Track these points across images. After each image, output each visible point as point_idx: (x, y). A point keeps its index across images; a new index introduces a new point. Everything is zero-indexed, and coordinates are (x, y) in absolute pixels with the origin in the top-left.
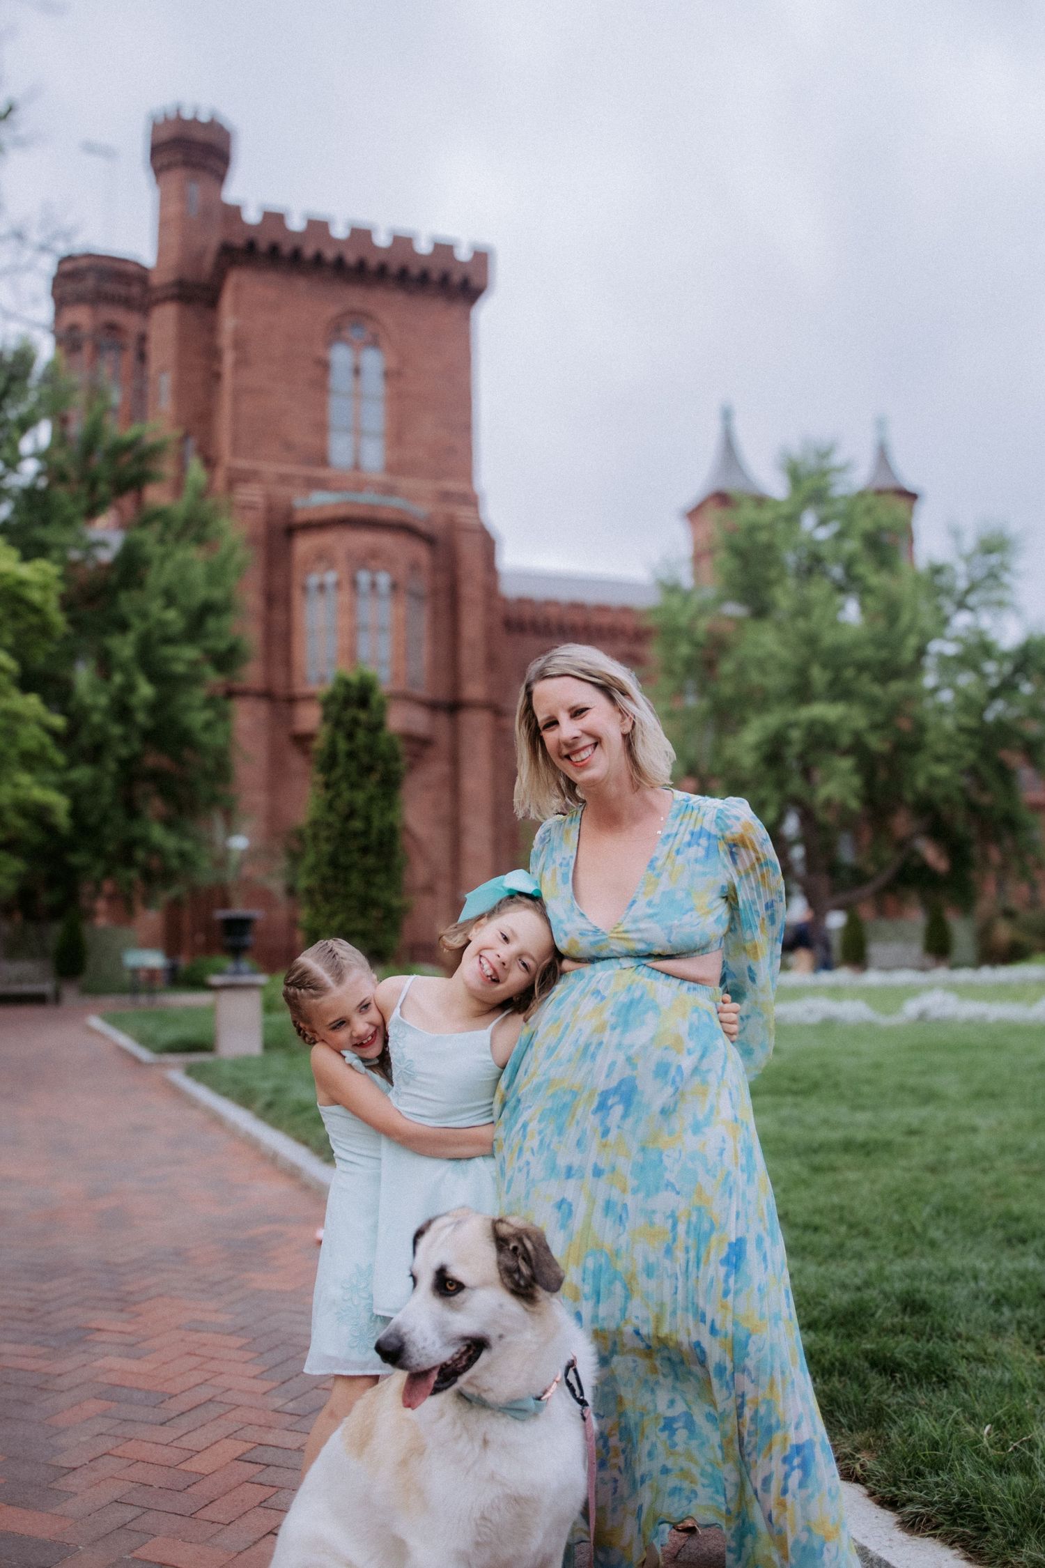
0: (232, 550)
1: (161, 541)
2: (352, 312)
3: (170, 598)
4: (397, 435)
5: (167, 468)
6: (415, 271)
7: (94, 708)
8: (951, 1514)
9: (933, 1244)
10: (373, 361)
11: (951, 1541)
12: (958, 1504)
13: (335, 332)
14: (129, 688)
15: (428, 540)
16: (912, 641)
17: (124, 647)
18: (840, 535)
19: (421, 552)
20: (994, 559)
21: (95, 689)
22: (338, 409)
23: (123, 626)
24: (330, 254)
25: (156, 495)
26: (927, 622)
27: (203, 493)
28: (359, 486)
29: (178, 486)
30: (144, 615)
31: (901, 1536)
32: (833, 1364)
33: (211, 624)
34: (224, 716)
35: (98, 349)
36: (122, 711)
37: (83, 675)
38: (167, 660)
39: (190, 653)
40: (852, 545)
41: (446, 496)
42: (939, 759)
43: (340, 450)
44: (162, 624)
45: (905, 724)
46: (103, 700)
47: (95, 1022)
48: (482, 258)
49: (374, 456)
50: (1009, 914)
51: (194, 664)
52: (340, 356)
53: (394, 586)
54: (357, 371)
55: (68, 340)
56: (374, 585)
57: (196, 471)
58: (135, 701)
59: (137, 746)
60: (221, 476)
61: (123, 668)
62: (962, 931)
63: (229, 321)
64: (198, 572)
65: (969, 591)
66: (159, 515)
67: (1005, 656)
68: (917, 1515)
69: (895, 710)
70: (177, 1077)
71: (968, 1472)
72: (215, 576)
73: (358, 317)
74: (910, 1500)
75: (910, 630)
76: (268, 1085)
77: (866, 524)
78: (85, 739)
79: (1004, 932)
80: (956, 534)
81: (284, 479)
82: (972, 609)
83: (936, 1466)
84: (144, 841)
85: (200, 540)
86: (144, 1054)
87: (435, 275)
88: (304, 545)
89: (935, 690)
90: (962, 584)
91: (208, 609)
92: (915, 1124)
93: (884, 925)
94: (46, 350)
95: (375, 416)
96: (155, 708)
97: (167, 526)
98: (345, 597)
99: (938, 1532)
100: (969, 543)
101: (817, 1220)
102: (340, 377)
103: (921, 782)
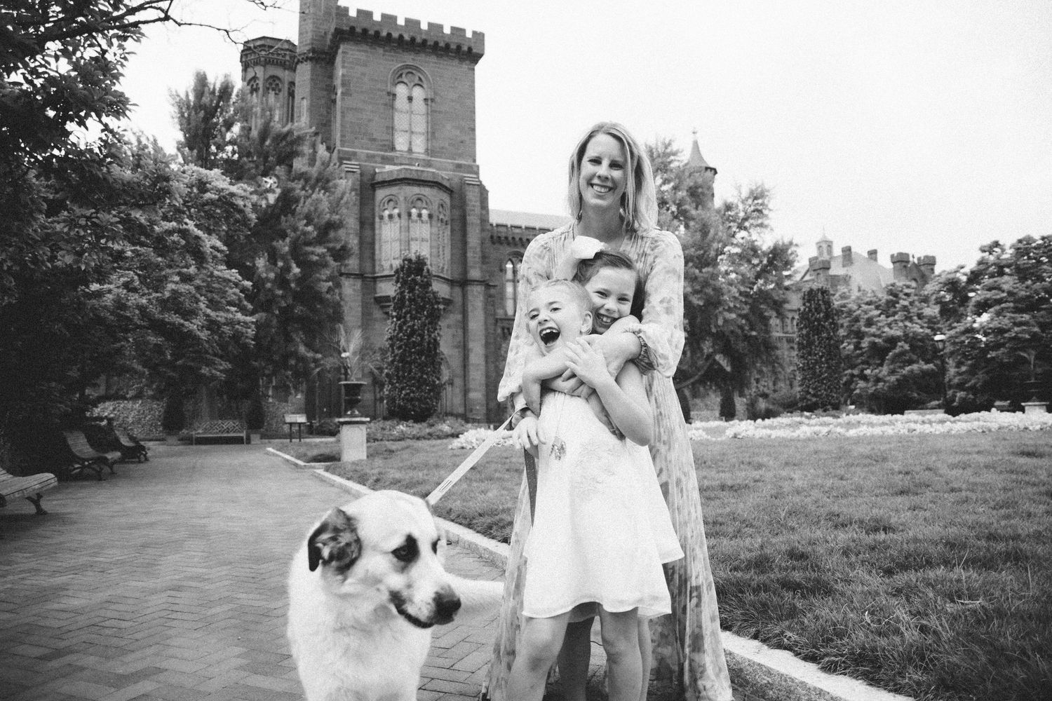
0: (343, 194)
1: (303, 188)
2: (407, 67)
3: (309, 219)
4: (431, 135)
5: (306, 149)
6: (442, 44)
7: (267, 279)
8: (856, 660)
9: (793, 529)
10: (418, 93)
11: (855, 675)
12: (860, 654)
13: (398, 79)
14: (287, 269)
15: (449, 191)
16: (715, 245)
17: (284, 246)
18: (675, 188)
19: (446, 198)
20: (760, 201)
21: (268, 270)
22: (400, 121)
23: (283, 236)
24: (395, 35)
25: (299, 164)
26: (722, 235)
27: (326, 164)
28: (411, 161)
29: (312, 161)
30: (295, 229)
31: (823, 675)
32: (758, 586)
33: (332, 234)
34: (338, 285)
35: (267, 90)
36: (282, 281)
37: (261, 263)
38: (307, 254)
39: (320, 250)
40: (682, 194)
41: (459, 166)
42: (730, 310)
43: (401, 143)
44: (305, 233)
45: (709, 291)
46: (272, 275)
47: (270, 449)
48: (479, 37)
49: (419, 146)
50: (765, 396)
51: (322, 256)
52: (401, 90)
53: (430, 216)
54: (410, 99)
55: (251, 82)
56: (420, 215)
57: (322, 150)
58: (290, 276)
59: (290, 301)
60: (335, 154)
61: (283, 258)
62: (740, 403)
63: (340, 72)
64: (325, 206)
65: (745, 219)
66: (302, 176)
67: (765, 254)
68: (832, 662)
69: (706, 284)
70: (321, 472)
71: (860, 637)
72: (334, 208)
73: (411, 70)
74: (827, 655)
75: (713, 240)
76: (376, 471)
77: (689, 183)
78: (262, 297)
79: (762, 405)
80: (739, 188)
81: (370, 158)
82: (745, 229)
83: (840, 635)
84: (295, 354)
85: (326, 189)
86: (300, 463)
87: (453, 47)
88: (381, 194)
89: (727, 273)
90: (742, 215)
91: (331, 226)
92: (758, 477)
93: (698, 401)
94: (238, 84)
95: (420, 125)
96: (299, 280)
97: (307, 181)
98: (404, 222)
99: (847, 671)
100: (745, 194)
101: (720, 519)
102: (401, 102)
103: (720, 322)
